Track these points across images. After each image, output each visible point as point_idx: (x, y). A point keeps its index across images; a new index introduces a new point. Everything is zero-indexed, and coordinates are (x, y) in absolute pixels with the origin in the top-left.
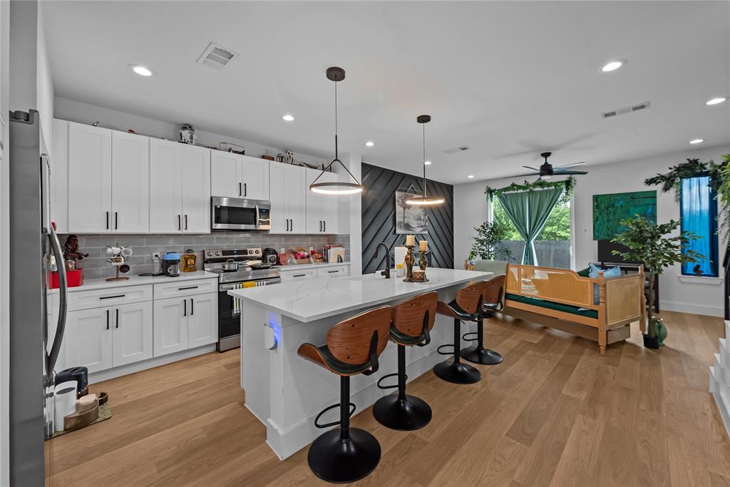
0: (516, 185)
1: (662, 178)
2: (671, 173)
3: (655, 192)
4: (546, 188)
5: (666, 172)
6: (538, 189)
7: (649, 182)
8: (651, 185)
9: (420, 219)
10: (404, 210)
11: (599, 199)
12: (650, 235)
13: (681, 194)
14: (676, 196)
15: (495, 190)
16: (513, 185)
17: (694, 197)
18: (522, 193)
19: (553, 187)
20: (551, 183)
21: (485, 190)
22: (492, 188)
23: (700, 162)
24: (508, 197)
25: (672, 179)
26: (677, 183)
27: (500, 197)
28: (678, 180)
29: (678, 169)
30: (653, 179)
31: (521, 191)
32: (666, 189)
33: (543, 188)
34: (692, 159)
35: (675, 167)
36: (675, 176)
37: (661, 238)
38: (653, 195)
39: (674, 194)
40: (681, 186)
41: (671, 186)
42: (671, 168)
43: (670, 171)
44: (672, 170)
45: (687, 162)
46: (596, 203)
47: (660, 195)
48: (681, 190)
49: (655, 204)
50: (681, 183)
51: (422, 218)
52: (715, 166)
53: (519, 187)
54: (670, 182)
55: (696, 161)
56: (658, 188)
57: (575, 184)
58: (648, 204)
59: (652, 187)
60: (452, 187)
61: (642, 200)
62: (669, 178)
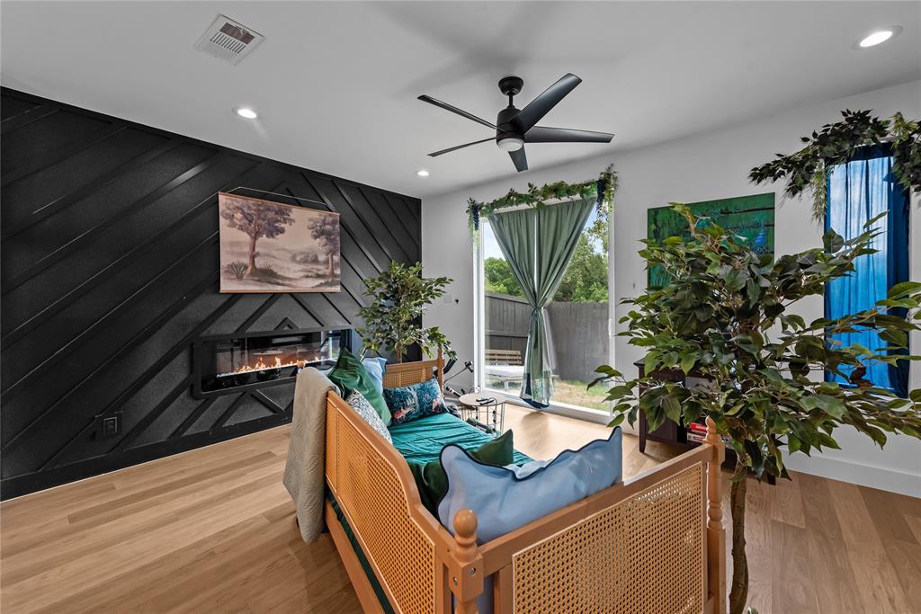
0: (516, 195)
1: (789, 163)
2: (808, 149)
3: (773, 195)
4: (565, 199)
5: (794, 148)
6: (552, 201)
7: (759, 175)
8: (763, 182)
9: (316, 261)
10: (255, 239)
11: (660, 217)
12: (739, 301)
13: (827, 197)
14: (816, 204)
15: (482, 205)
16: (512, 194)
17: (856, 207)
18: (526, 211)
19: (578, 197)
20: (573, 186)
21: (466, 206)
22: (479, 202)
23: (872, 115)
24: (505, 219)
25: (808, 164)
26: (820, 173)
27: (491, 219)
28: (820, 166)
29: (822, 140)
30: (768, 165)
31: (524, 206)
32: (794, 189)
33: (559, 197)
34: (854, 110)
35: (815, 135)
36: (815, 157)
37: (785, 314)
38: (766, 205)
39: (813, 201)
40: (828, 181)
41: (806, 182)
42: (805, 140)
43: (805, 145)
44: (809, 143)
45: (842, 119)
46: (653, 227)
47: (782, 203)
48: (827, 189)
49: (770, 225)
50: (827, 172)
51: (322, 258)
52: (907, 127)
53: (522, 198)
54: (804, 172)
55: (862, 118)
56: (779, 186)
57: (615, 186)
58: (757, 225)
59: (766, 186)
60: (417, 202)
61: (743, 215)
62: (802, 163)
